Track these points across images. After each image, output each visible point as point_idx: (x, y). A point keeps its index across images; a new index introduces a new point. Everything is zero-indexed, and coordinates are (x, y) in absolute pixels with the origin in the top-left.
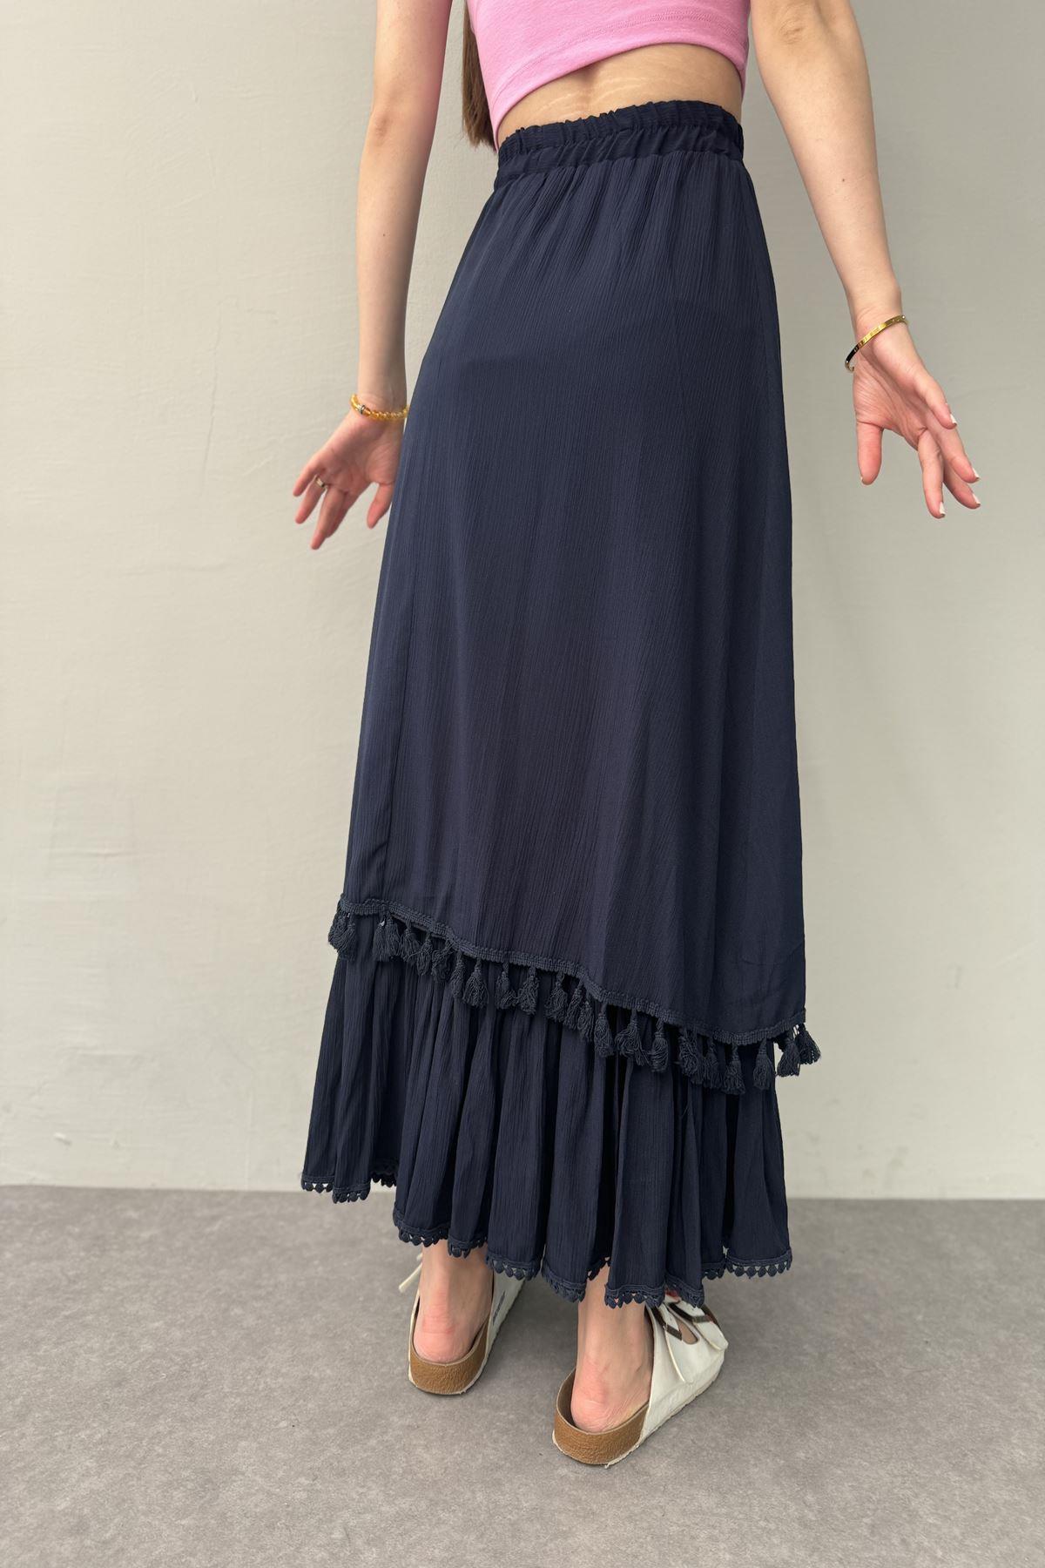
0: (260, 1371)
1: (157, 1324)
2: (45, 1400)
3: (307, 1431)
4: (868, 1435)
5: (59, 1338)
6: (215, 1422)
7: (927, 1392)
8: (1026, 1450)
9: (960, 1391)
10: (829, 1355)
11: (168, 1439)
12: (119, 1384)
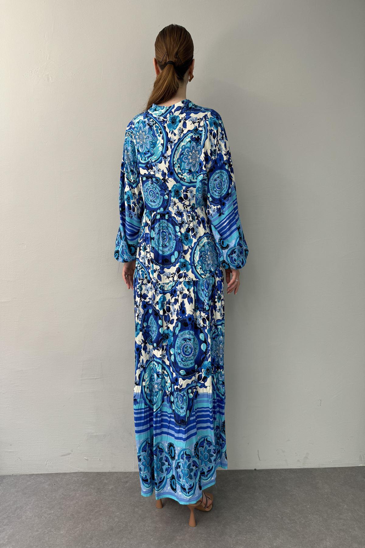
0: (144, 526)
1: (118, 513)
2: (96, 534)
3: (158, 541)
4: (291, 539)
5: (95, 518)
6: (136, 539)
7: (308, 527)
8: (330, 542)
9: (316, 527)
10: (284, 518)
11: (126, 544)
12: (112, 530)
